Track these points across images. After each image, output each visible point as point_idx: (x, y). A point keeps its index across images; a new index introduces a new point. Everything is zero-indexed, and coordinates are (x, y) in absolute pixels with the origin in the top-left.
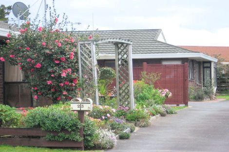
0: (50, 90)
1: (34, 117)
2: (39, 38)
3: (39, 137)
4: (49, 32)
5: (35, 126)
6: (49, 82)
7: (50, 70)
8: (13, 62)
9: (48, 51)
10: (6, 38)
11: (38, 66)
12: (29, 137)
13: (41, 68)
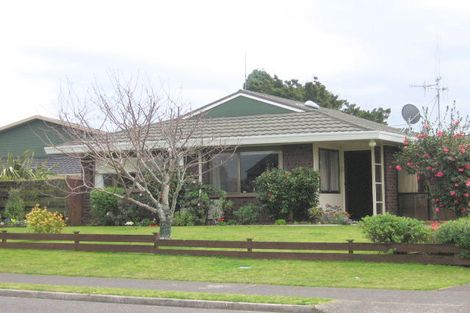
0: (452, 201)
1: (447, 232)
2: (439, 144)
3: (452, 254)
4: (450, 137)
5: (448, 242)
6: (452, 193)
7: (453, 179)
8: (410, 171)
9: (450, 158)
10: (402, 145)
11: (440, 174)
12: (440, 254)
13: (443, 177)
